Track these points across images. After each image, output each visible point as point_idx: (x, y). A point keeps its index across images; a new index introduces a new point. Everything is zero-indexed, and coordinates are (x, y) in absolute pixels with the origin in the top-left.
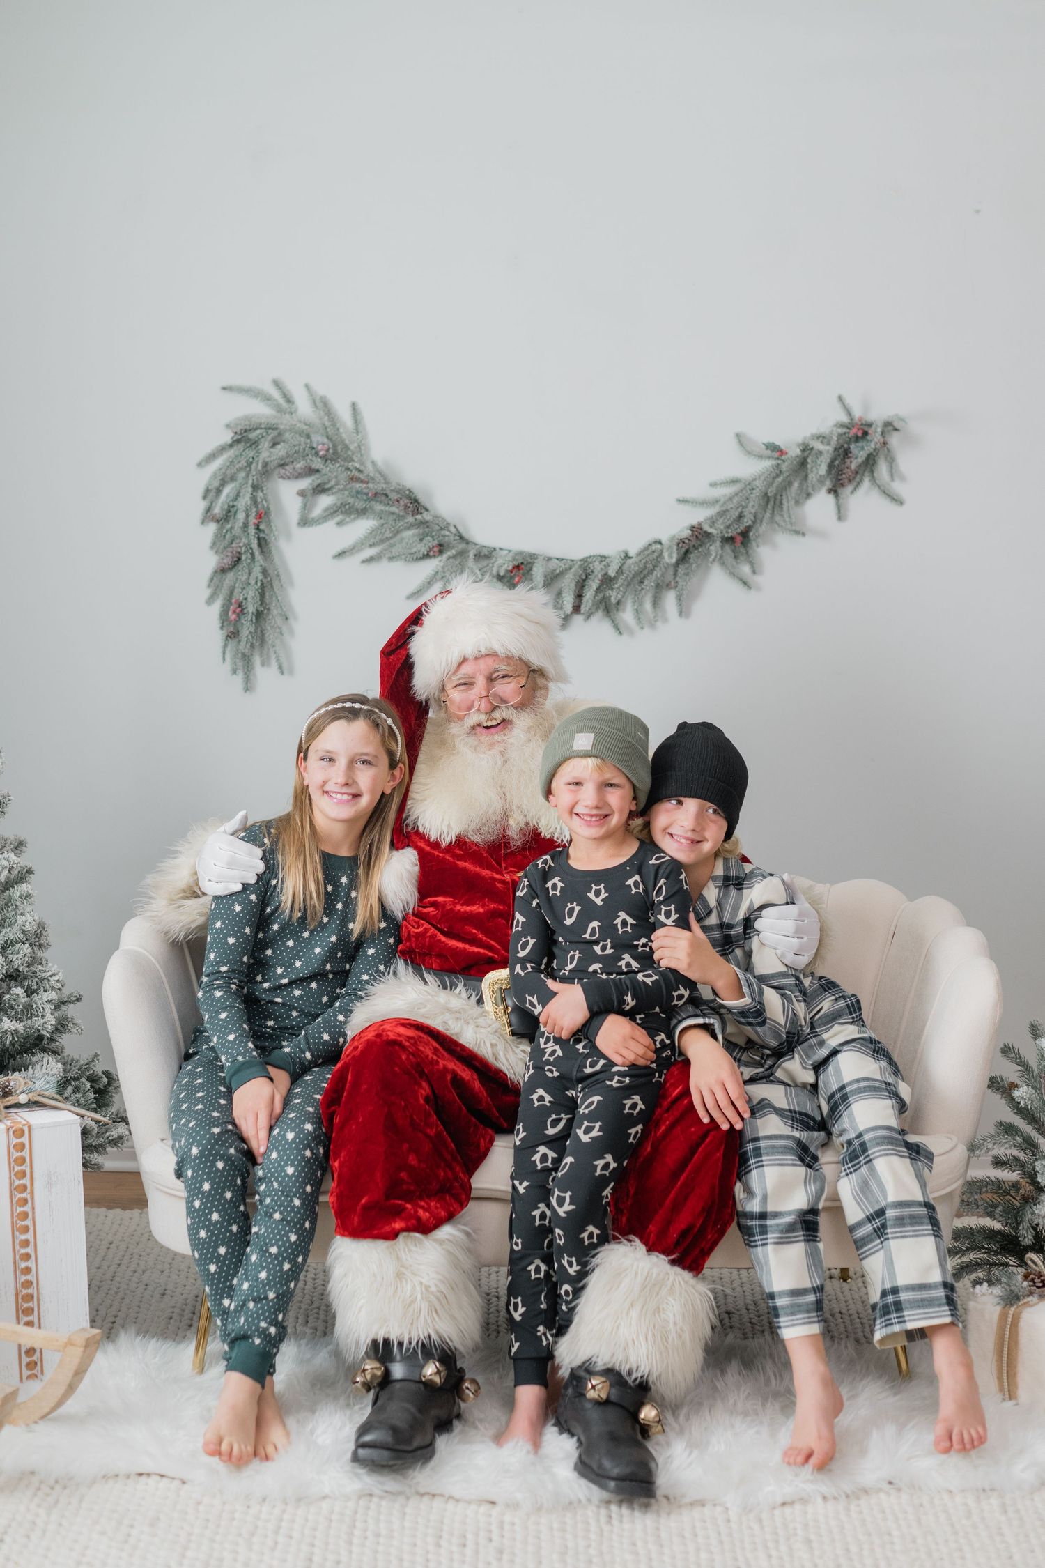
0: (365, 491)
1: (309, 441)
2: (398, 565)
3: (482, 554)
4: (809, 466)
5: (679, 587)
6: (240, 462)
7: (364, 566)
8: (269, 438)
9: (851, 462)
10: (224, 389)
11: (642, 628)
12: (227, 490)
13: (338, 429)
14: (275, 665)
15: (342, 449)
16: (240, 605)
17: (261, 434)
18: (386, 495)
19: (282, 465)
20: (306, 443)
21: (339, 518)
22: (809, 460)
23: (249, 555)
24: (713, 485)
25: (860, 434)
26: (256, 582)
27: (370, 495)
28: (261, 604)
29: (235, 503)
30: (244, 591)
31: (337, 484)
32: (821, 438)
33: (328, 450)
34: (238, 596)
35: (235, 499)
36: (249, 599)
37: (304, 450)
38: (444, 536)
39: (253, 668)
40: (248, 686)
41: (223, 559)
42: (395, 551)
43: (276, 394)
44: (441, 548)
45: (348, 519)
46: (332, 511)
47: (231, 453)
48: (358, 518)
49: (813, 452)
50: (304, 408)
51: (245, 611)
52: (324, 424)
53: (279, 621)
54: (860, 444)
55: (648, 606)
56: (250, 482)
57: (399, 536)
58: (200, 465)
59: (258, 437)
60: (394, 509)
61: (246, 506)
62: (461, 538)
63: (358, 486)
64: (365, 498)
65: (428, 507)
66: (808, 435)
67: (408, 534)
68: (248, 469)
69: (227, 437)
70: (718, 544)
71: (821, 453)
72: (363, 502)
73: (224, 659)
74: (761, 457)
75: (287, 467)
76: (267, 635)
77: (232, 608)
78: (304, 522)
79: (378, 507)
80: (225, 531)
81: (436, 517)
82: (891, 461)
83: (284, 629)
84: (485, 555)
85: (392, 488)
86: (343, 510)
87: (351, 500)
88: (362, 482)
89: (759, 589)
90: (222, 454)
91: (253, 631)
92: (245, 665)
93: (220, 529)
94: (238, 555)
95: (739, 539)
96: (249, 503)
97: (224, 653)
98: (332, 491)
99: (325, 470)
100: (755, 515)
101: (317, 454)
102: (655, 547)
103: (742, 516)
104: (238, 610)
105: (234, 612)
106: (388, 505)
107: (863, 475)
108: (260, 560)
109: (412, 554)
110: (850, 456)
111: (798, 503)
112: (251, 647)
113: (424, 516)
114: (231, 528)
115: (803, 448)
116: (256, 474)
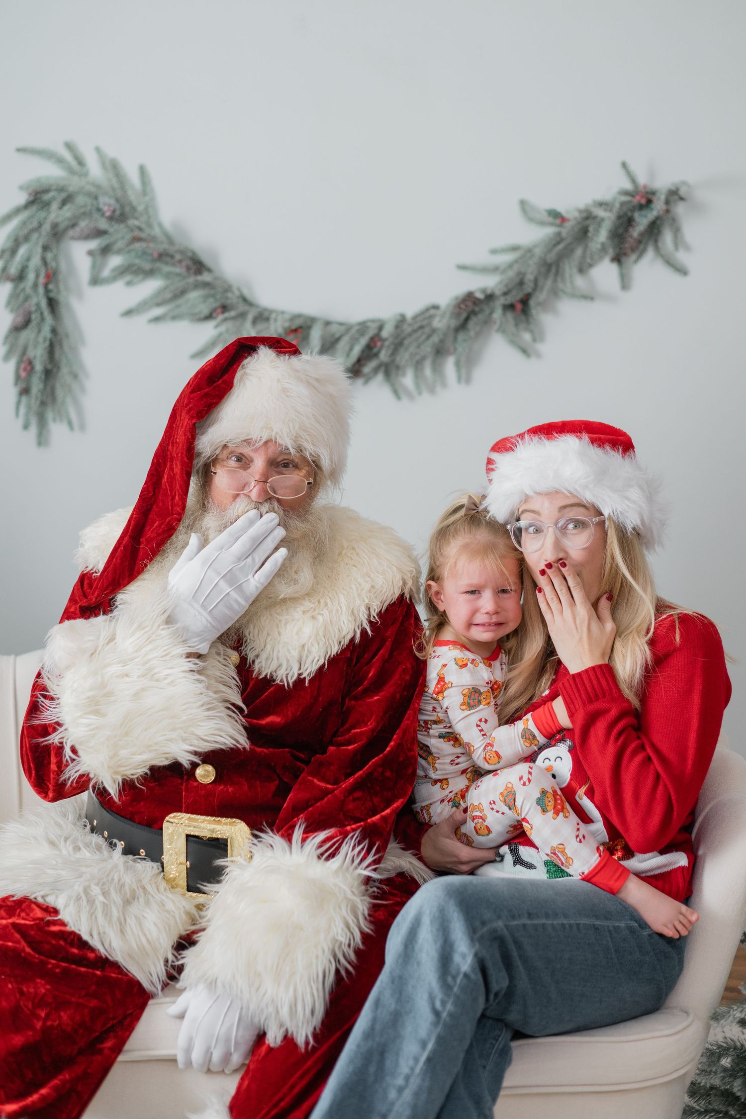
0: (149, 251)
1: (95, 203)
2: (183, 325)
4: (590, 234)
5: (458, 352)
6: (32, 223)
7: (154, 325)
8: (59, 200)
9: (634, 230)
10: (19, 150)
11: (420, 393)
12: (22, 251)
13: (125, 191)
14: (65, 421)
15: (129, 211)
16: (30, 363)
17: (53, 196)
18: (172, 257)
19: (73, 226)
20: (93, 205)
21: (128, 278)
22: (591, 229)
23: (39, 315)
24: (494, 252)
25: (643, 201)
26: (45, 341)
27: (155, 255)
28: (50, 363)
29: (28, 264)
30: (35, 350)
31: (123, 244)
32: (601, 204)
33: (114, 211)
34: (31, 353)
35: (28, 260)
36: (39, 357)
37: (90, 211)
38: (227, 298)
39: (46, 424)
40: (42, 439)
41: (16, 318)
42: (178, 311)
43: (68, 156)
44: (224, 308)
45: (135, 280)
46: (120, 271)
47: (25, 214)
48: (144, 279)
49: (597, 219)
50: (95, 170)
51: (35, 369)
52: (112, 187)
54: (643, 212)
55: (428, 371)
56: (41, 243)
57: (184, 297)
59: (49, 198)
61: (36, 266)
62: (245, 300)
63: (142, 246)
64: (150, 258)
65: (212, 267)
66: (589, 201)
67: (194, 295)
68: (39, 230)
69: (22, 198)
70: (498, 310)
71: (603, 220)
72: (149, 264)
73: (17, 415)
74: (542, 223)
75: (76, 229)
76: (56, 392)
77: (23, 366)
78: (95, 281)
79: (166, 269)
80: (18, 292)
81: (216, 278)
82: (677, 231)
83: (75, 387)
84: (263, 317)
85: (176, 248)
86: (131, 270)
87: (137, 261)
88: (146, 241)
89: (538, 355)
90: (17, 215)
91: (42, 388)
92: (38, 421)
93: (16, 288)
94: (29, 315)
95: (519, 306)
96: (39, 264)
97: (17, 409)
98: (119, 252)
99: (111, 230)
100: (536, 281)
101: (103, 215)
102: (432, 312)
103: (521, 283)
104: (29, 368)
105: (25, 370)
106: (174, 265)
107: (646, 244)
108: (49, 320)
109: (193, 315)
110: (633, 223)
111: (581, 271)
112: (43, 404)
113: (206, 277)
114: (24, 289)
115: (585, 215)
116: (45, 236)
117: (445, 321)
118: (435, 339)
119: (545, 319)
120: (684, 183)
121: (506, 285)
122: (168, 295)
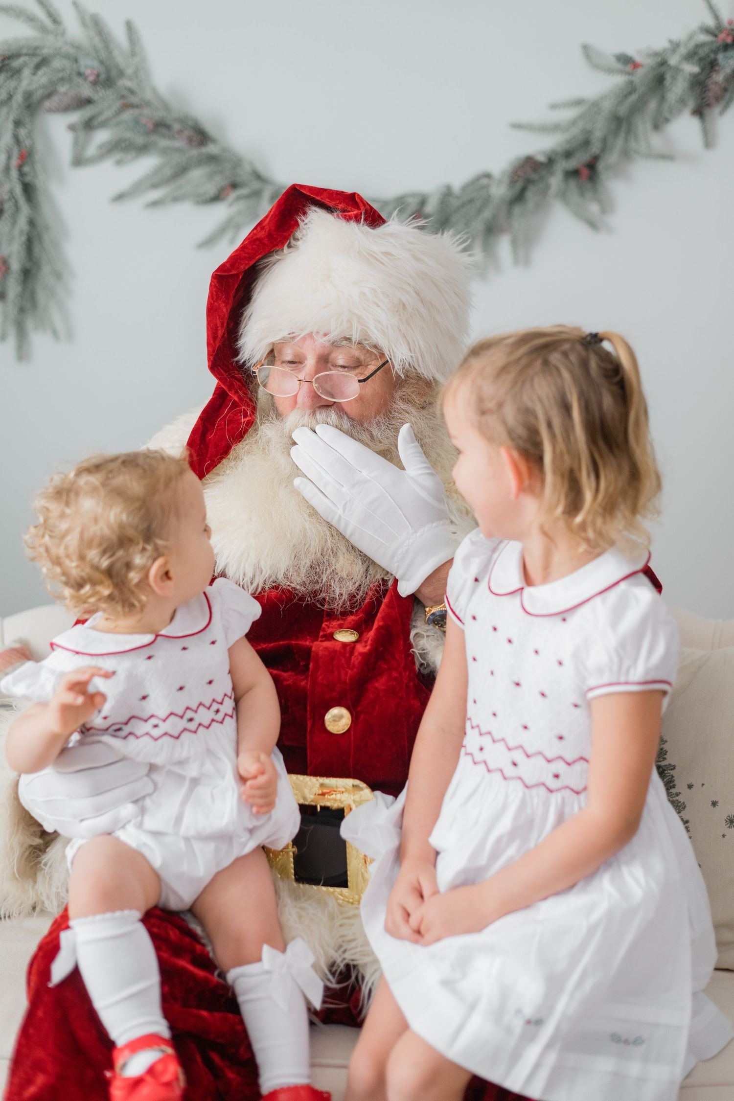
0: (143, 120)
1: (75, 66)
2: (186, 209)
4: (666, 84)
5: (514, 230)
7: (148, 211)
8: (32, 64)
9: (718, 76)
13: (111, 53)
14: (49, 331)
15: (116, 74)
16: (5, 262)
17: (25, 62)
18: (168, 127)
19: (49, 96)
20: (72, 69)
21: (117, 156)
22: (667, 78)
23: (13, 203)
24: (554, 106)
25: (727, 43)
26: (22, 235)
27: (150, 126)
28: (29, 261)
30: (9, 246)
31: (111, 114)
33: (98, 75)
34: (4, 251)
36: (14, 254)
37: (70, 76)
38: (237, 174)
39: (26, 335)
40: (22, 352)
42: (181, 192)
43: (40, 14)
44: (234, 186)
45: (127, 158)
46: (109, 148)
48: (136, 157)
49: (671, 68)
50: (73, 29)
51: (10, 268)
52: (95, 47)
53: (52, 280)
54: (729, 55)
56: (11, 118)
57: (186, 176)
59: (20, 63)
60: (178, 143)
61: (7, 145)
62: (258, 176)
63: (133, 113)
64: (143, 129)
65: (216, 137)
66: (662, 43)
67: (197, 174)
68: (9, 103)
70: (559, 176)
72: (142, 137)
74: (610, 71)
75: (53, 99)
76: (37, 296)
78: (79, 161)
79: (164, 143)
81: (225, 150)
83: (59, 289)
85: (174, 116)
86: (121, 146)
88: (139, 107)
89: (609, 229)
91: (21, 291)
92: (17, 330)
95: (585, 172)
96: (11, 141)
98: (103, 125)
99: (95, 97)
100: (604, 140)
101: (85, 79)
102: (485, 181)
103: (586, 143)
104: (3, 269)
106: (172, 137)
107: (733, 93)
108: (25, 210)
109: (198, 195)
110: (717, 67)
111: (656, 127)
112: (22, 310)
113: (211, 149)
115: (659, 60)
116: (17, 109)
117: (501, 191)
118: (487, 214)
119: (615, 186)
121: (570, 145)
122: (168, 172)
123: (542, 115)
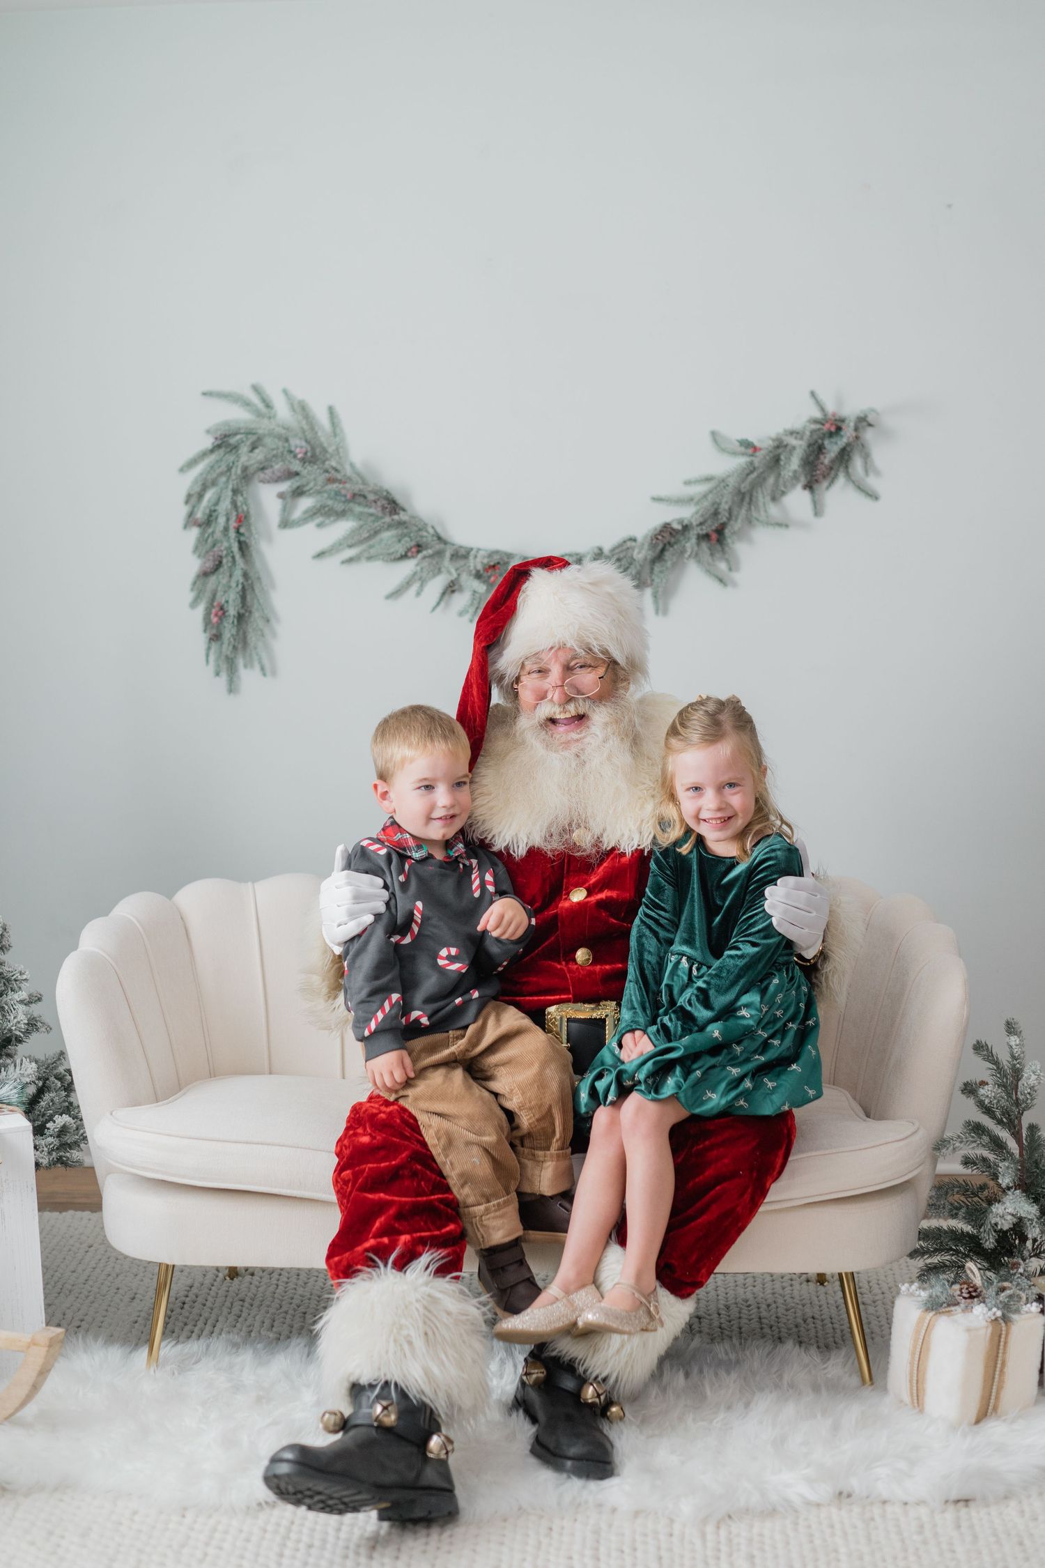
0: (343, 492)
1: (286, 445)
2: (378, 565)
3: (460, 554)
4: (782, 463)
5: (655, 584)
6: (219, 467)
7: (345, 567)
8: (248, 443)
9: (825, 457)
10: (205, 394)
12: (209, 495)
13: (316, 433)
14: (257, 667)
15: (320, 453)
16: (222, 608)
17: (241, 439)
18: (365, 497)
19: (263, 469)
20: (284, 447)
21: (319, 520)
22: (782, 457)
23: (230, 559)
24: (688, 483)
25: (833, 429)
26: (237, 585)
27: (348, 497)
28: (243, 607)
29: (217, 508)
30: (226, 595)
31: (315, 485)
32: (792, 433)
33: (306, 453)
34: (221, 599)
35: (217, 503)
36: (231, 602)
37: (282, 454)
38: (422, 537)
39: (236, 671)
40: (232, 688)
41: (205, 563)
42: (373, 551)
43: (255, 399)
44: (419, 547)
45: (327, 521)
46: (312, 513)
47: (212, 458)
48: (335, 521)
49: (789, 448)
50: (283, 412)
51: (227, 614)
52: (302, 428)
53: (261, 624)
54: (833, 440)
56: (230, 487)
57: (378, 538)
58: (182, 470)
59: (237, 441)
60: (372, 510)
61: (226, 510)
62: (439, 538)
63: (335, 486)
64: (343, 499)
65: (406, 506)
66: (781, 430)
67: (387, 535)
68: (228, 474)
69: (208, 442)
70: (694, 540)
71: (794, 448)
72: (341, 504)
73: (207, 661)
74: (734, 454)
75: (267, 471)
76: (249, 637)
77: (214, 611)
78: (285, 524)
79: (358, 509)
80: (206, 535)
81: (413, 517)
82: (866, 457)
83: (266, 631)
84: (461, 555)
85: (370, 489)
86: (323, 512)
87: (330, 502)
88: (340, 482)
89: (735, 585)
90: (203, 459)
91: (235, 633)
92: (229, 667)
93: (202, 534)
94: (219, 559)
95: (714, 536)
96: (229, 507)
97: (207, 656)
98: (311, 493)
99: (304, 472)
100: (730, 511)
101: (295, 457)
102: (629, 544)
103: (716, 513)
104: (220, 613)
105: (216, 615)
106: (367, 506)
107: (838, 470)
108: (241, 564)
109: (389, 554)
110: (824, 451)
111: (774, 499)
112: (234, 650)
113: (403, 516)
114: (213, 533)
115: (776, 444)
116: (236, 479)
117: (644, 552)
118: (632, 571)
119: (740, 548)
120: (873, 410)
121: (702, 516)
123: (676, 488)
